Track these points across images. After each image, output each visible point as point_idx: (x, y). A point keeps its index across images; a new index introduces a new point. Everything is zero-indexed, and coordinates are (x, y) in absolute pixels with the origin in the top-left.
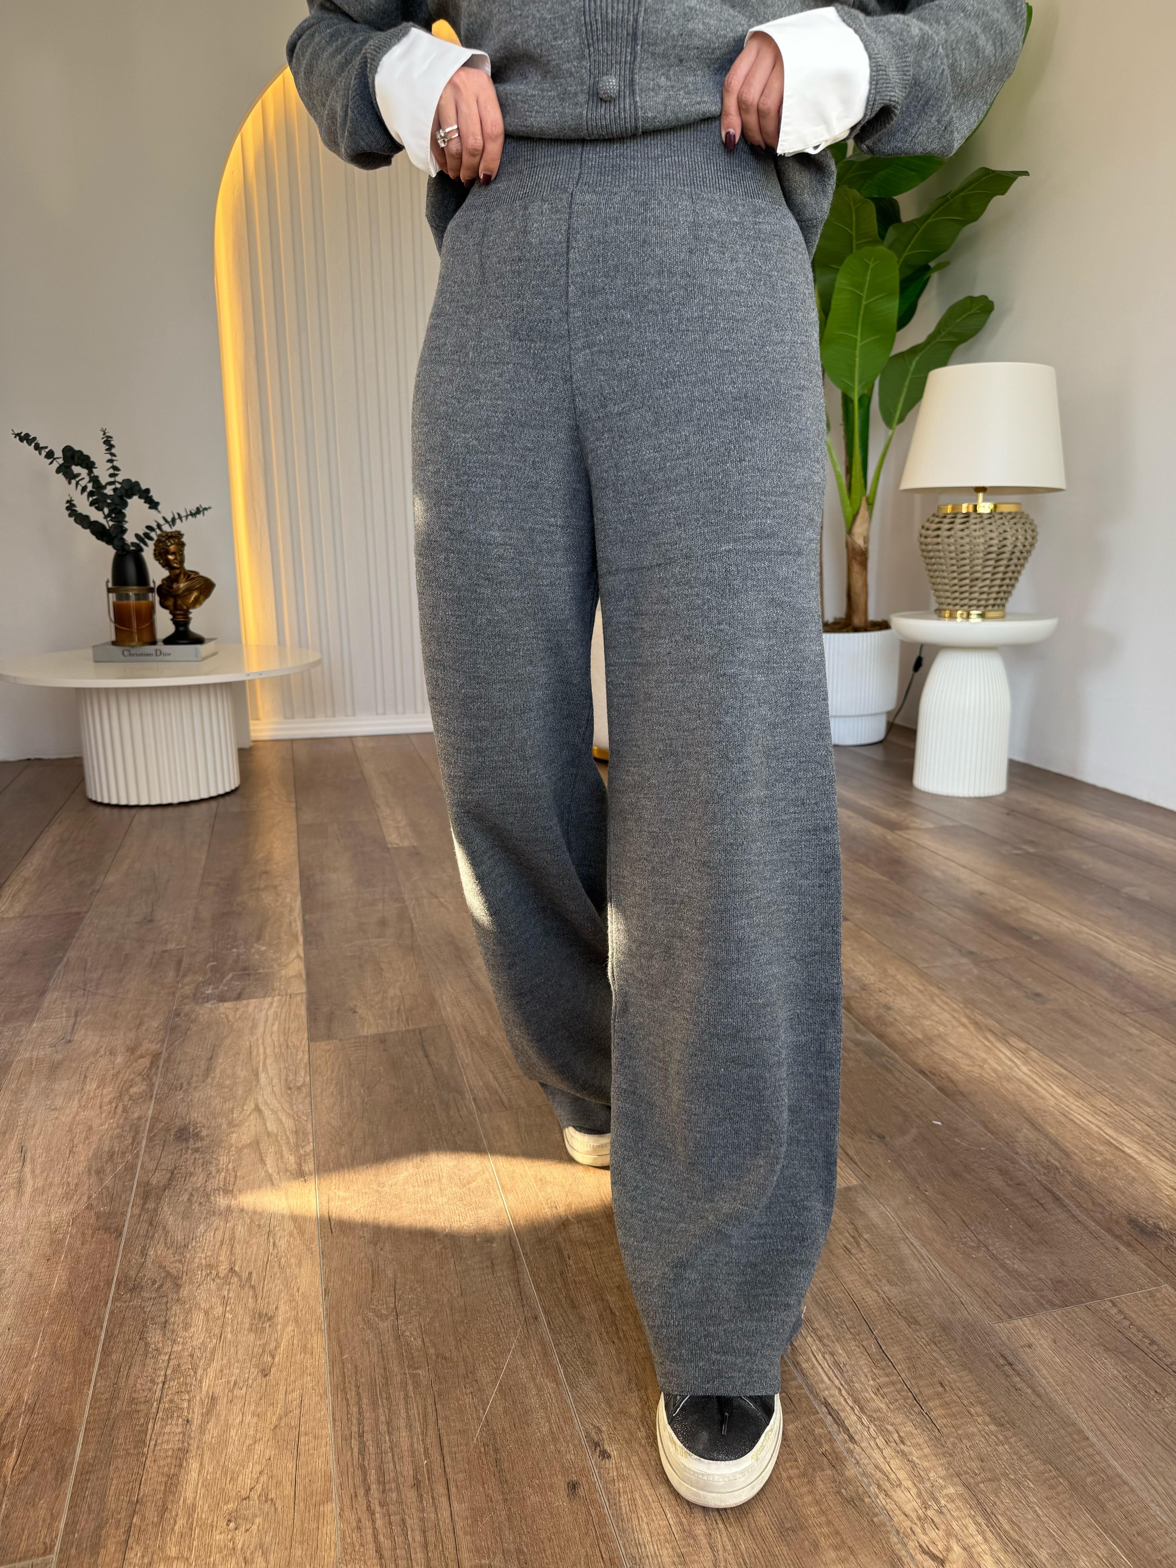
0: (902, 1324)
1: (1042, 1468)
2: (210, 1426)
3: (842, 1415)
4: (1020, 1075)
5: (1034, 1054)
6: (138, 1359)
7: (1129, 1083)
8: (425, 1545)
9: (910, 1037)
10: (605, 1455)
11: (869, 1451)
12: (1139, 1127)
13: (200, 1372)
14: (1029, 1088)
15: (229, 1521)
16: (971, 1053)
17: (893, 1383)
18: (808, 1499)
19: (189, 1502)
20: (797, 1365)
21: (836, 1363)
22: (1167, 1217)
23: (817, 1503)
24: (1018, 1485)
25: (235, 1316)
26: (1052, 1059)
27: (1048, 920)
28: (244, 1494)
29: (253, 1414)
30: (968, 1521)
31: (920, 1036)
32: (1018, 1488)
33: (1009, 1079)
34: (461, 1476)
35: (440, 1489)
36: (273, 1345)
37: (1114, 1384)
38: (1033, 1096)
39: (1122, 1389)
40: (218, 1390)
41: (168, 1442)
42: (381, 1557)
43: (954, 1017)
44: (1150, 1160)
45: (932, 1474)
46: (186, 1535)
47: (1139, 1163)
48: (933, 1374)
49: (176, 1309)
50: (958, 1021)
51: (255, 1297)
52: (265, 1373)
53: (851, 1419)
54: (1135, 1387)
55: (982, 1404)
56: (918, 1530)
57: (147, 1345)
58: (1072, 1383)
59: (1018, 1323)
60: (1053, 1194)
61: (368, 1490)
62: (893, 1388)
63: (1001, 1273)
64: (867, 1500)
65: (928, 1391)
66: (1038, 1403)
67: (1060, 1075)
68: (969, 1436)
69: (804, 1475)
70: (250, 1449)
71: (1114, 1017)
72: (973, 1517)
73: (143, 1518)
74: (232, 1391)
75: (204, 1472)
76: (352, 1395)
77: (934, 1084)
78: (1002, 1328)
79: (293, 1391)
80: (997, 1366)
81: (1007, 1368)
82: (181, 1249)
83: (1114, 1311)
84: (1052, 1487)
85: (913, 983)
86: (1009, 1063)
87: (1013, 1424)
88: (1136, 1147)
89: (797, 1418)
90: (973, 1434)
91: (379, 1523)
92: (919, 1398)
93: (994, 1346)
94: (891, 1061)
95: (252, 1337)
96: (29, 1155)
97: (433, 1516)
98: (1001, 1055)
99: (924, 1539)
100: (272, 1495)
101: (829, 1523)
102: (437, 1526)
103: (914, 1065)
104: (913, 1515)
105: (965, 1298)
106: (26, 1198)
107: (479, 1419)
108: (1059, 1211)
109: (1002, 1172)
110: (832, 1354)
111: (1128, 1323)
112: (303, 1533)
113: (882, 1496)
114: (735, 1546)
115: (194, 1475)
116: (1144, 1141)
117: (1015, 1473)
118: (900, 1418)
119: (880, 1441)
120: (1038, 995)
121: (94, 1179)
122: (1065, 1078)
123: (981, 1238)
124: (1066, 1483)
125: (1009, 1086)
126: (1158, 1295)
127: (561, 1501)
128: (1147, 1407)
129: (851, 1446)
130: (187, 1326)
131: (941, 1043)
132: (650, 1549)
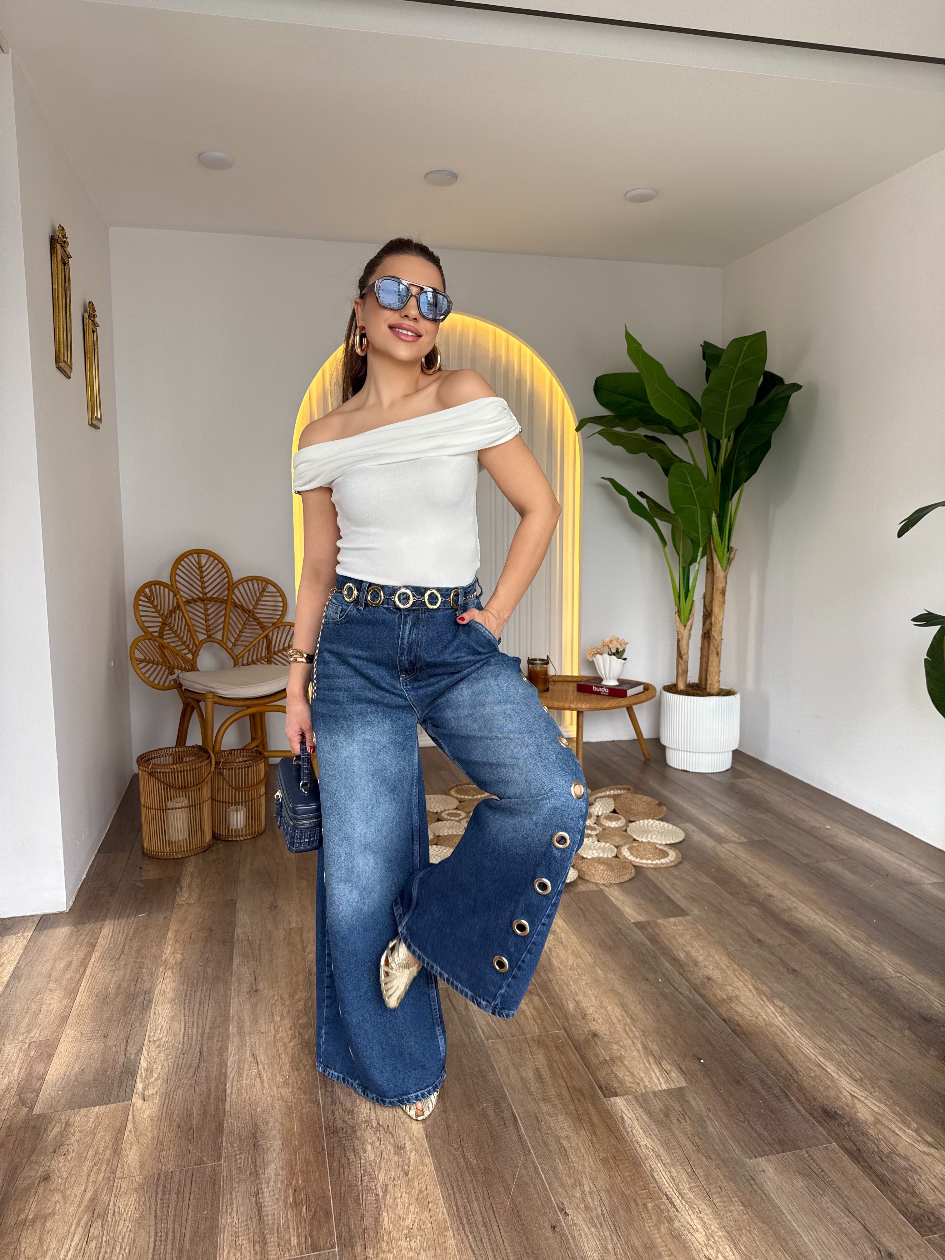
0: (704, 1159)
1: (762, 1225)
2: (388, 1197)
3: (673, 1200)
4: (778, 1023)
5: (787, 1010)
6: (346, 1166)
7: (837, 1030)
8: (492, 1250)
9: (719, 997)
10: (566, 1214)
11: (685, 1216)
12: (837, 1057)
13: (376, 1173)
14: (782, 1031)
15: (406, 1238)
16: (753, 1009)
17: (698, 1186)
18: (657, 1235)
19: (387, 1229)
20: (653, 1177)
21: (671, 1176)
22: (843, 1108)
23: (661, 1237)
24: (750, 1232)
25: (386, 1147)
26: (796, 1013)
27: (808, 917)
28: (410, 1226)
29: (406, 1193)
30: (727, 1247)
31: (725, 997)
32: (750, 1233)
33: (771, 1025)
34: (503, 1222)
35: (495, 1227)
36: (407, 1161)
37: (801, 1190)
38: (783, 1036)
39: (804, 1192)
40: (387, 1182)
41: (371, 1204)
42: (474, 1254)
43: (745, 985)
44: (840, 1076)
45: (712, 1227)
46: (389, 1242)
47: (834, 1077)
48: (717, 1183)
49: (357, 1142)
50: (748, 988)
51: (393, 1137)
52: (406, 1174)
53: (677, 1202)
54: (810, 1191)
55: (738, 1197)
56: (704, 1249)
57: (348, 1159)
58: (781, 1188)
59: (759, 1159)
60: (786, 1094)
61: (464, 1227)
62: (697, 1189)
63: (755, 1135)
64: (683, 1237)
65: (714, 1191)
66: (764, 1197)
67: (800, 1024)
68: (730, 1211)
69: (656, 1225)
70: (408, 1208)
71: (836, 987)
72: (729, 1245)
73: (369, 1236)
74: (393, 1182)
75: (390, 1217)
76: (448, 1185)
77: (730, 1028)
78: (751, 1162)
79: (421, 1183)
80: (747, 1180)
81: (752, 1181)
82: (351, 1112)
83: (806, 1155)
84: (765, 1234)
85: (723, 961)
86: (773, 1015)
87: (752, 1207)
88: (833, 1068)
89: (653, 1201)
90: (733, 1210)
91: (471, 1240)
92: (709, 1194)
93: (747, 1171)
94: (708, 1013)
95: (396, 1157)
96: (259, 1060)
97: (494, 1238)
98: (769, 1010)
99: (707, 1253)
100: (422, 1227)
101: (666, 1245)
102: (496, 1242)
103: (720, 1015)
104: (703, 1243)
105: (734, 1148)
106: (266, 1083)
107: (508, 1198)
108: (787, 1103)
109: (762, 1081)
110: (670, 1172)
111: (812, 1161)
112: (439, 1243)
113: (689, 1235)
114: (625, 1253)
115: (386, 1218)
116: (838, 1065)
117: (750, 1227)
118: (700, 1202)
119: (690, 1212)
120: (794, 970)
121: (296, 1073)
122: (802, 1025)
123: (747, 1116)
124: (772, 1233)
125: (771, 1030)
126: (830, 1148)
127: (549, 1233)
128: (814, 1200)
129: (677, 1213)
130: (365, 1151)
131: (737, 1001)
132: (589, 1254)
